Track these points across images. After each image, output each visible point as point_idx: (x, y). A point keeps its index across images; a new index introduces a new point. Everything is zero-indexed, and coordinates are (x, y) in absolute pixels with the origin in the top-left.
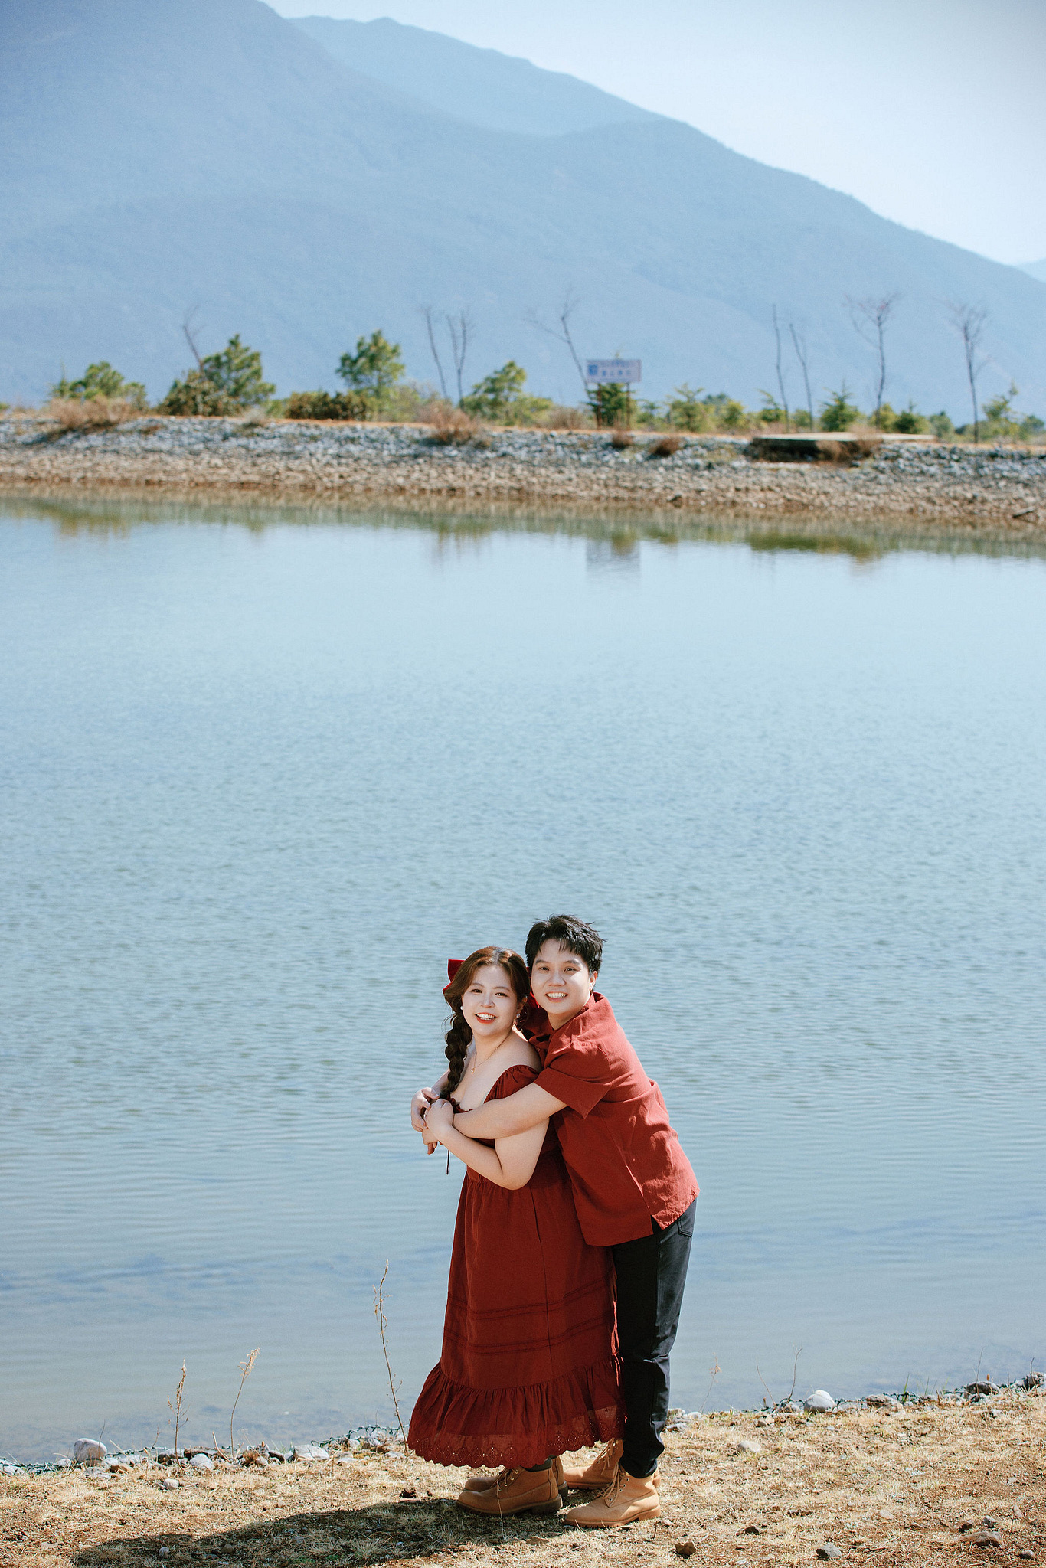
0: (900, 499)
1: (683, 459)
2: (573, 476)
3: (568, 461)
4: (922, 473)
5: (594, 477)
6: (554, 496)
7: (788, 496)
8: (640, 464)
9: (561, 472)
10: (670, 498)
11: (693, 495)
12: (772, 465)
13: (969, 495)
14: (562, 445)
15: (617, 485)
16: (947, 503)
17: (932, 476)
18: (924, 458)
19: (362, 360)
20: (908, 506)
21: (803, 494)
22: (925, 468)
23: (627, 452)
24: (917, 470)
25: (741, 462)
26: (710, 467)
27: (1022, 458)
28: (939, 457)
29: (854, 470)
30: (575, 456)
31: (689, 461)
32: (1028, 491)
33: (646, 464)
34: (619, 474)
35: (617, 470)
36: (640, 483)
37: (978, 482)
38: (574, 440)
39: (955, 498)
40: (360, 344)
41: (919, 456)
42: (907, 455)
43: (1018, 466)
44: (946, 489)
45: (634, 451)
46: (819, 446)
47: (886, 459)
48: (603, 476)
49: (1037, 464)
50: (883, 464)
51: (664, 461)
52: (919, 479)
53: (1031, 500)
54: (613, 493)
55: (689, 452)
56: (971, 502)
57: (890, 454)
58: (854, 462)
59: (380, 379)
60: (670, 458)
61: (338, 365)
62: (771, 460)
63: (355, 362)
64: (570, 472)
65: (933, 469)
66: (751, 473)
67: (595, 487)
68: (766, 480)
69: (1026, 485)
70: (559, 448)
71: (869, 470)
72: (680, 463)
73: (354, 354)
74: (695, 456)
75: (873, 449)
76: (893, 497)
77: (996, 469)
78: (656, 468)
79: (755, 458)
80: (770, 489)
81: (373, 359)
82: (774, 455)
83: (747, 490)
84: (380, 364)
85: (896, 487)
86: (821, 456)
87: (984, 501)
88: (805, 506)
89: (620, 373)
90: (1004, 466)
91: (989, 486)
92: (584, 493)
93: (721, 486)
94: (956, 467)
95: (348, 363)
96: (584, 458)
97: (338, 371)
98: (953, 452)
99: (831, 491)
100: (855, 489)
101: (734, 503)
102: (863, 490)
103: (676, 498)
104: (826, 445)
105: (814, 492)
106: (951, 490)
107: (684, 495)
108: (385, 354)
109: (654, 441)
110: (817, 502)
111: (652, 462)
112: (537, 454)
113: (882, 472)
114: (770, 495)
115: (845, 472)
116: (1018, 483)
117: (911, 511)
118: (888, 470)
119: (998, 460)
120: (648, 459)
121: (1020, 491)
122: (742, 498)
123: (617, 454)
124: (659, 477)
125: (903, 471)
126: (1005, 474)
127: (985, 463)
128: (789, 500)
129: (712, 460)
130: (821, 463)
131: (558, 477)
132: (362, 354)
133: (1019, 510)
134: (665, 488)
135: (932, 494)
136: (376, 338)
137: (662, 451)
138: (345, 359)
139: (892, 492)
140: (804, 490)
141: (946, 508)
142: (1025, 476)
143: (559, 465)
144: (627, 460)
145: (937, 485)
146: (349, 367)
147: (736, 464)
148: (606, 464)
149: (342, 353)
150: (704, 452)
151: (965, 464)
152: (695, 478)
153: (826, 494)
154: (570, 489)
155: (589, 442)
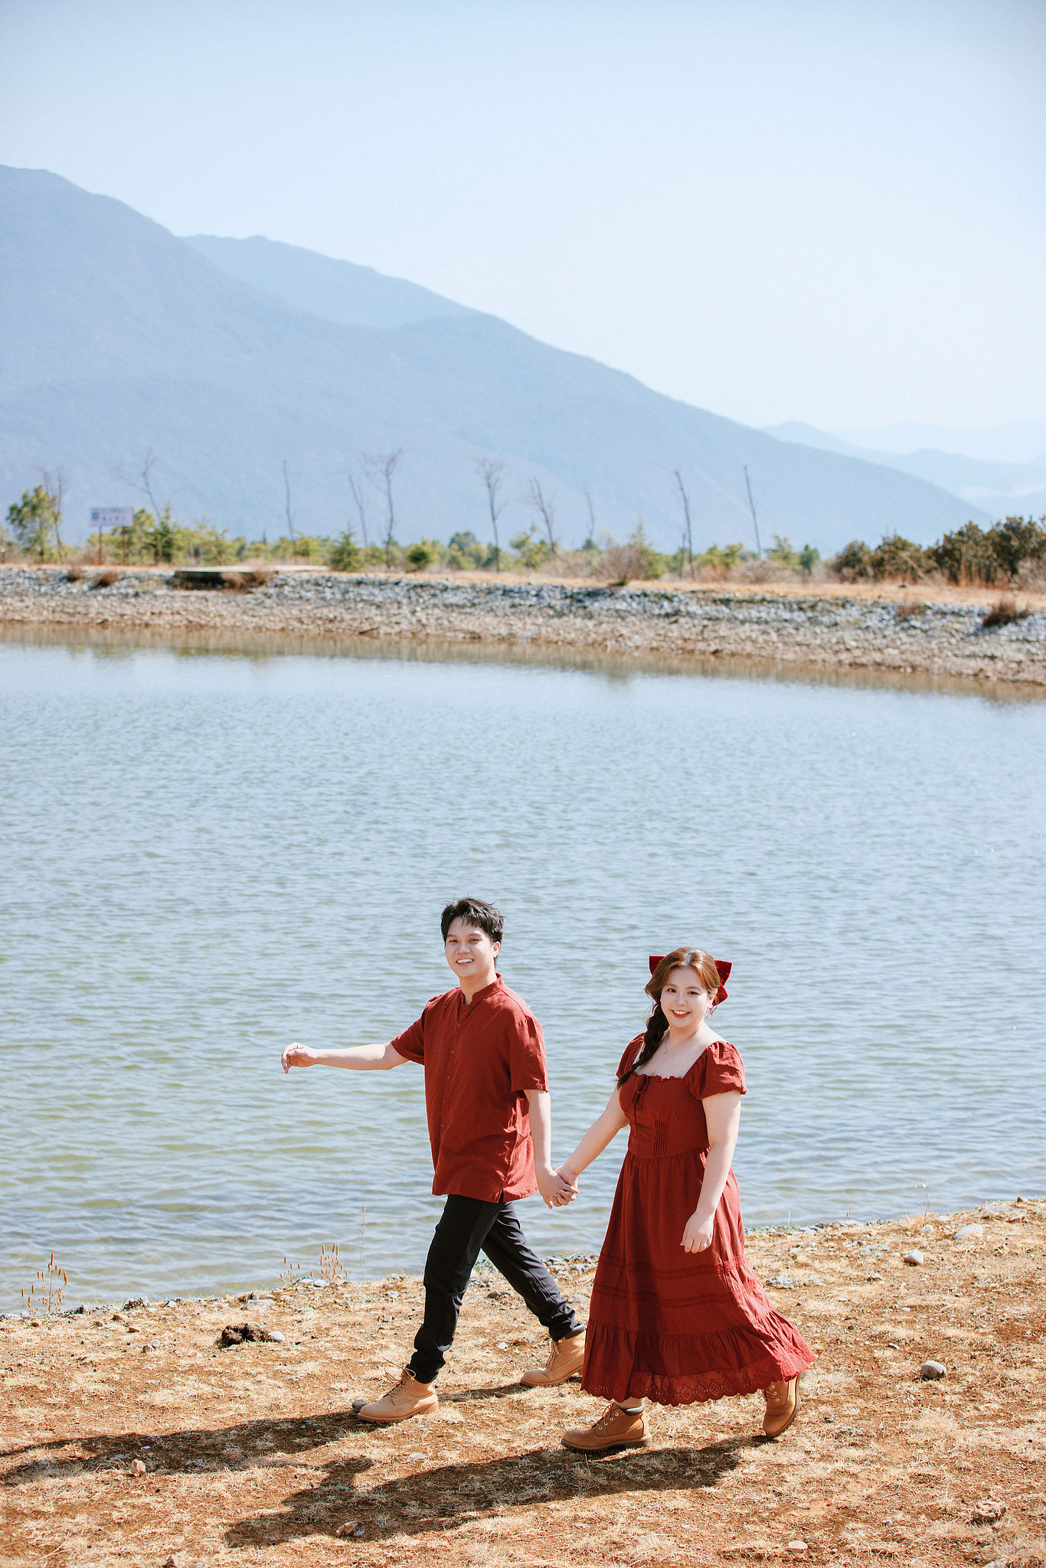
0: (277, 619)
1: (118, 588)
2: (30, 604)
3: (31, 590)
4: (301, 598)
5: (46, 604)
6: (12, 621)
7: (191, 618)
8: (84, 593)
9: (22, 601)
10: (99, 621)
11: (118, 618)
12: (187, 593)
13: (331, 616)
14: (30, 578)
15: (62, 612)
16: (313, 622)
17: (308, 600)
18: (305, 586)
19: (26, 510)
20: (280, 626)
21: (203, 617)
22: (303, 593)
23: (77, 583)
24: (297, 596)
25: (162, 591)
26: (136, 595)
27: (381, 584)
28: (317, 584)
29: (249, 596)
30: (37, 588)
31: (123, 591)
32: (378, 612)
33: (89, 594)
34: (66, 602)
35: (66, 598)
36: (80, 609)
37: (342, 605)
38: (40, 574)
39: (320, 618)
40: (25, 497)
41: (302, 583)
42: (292, 583)
43: (376, 591)
44: (315, 611)
45: (83, 583)
46: (224, 577)
47: (276, 586)
48: (53, 604)
49: (392, 589)
50: (272, 591)
51: (103, 591)
52: (296, 602)
53: (379, 619)
54: (58, 617)
55: (124, 583)
56: (331, 621)
57: (279, 582)
58: (250, 590)
59: (41, 524)
60: (109, 588)
61: (7, 513)
62: (187, 588)
63: (20, 511)
64: (29, 601)
65: (309, 595)
66: (168, 599)
67: (45, 613)
68: (177, 605)
69: (378, 607)
70: (27, 581)
71: (260, 595)
72: (115, 592)
73: (20, 504)
74: (128, 586)
75: (266, 580)
76: (272, 618)
77: (359, 594)
78: (95, 597)
79: (175, 587)
80: (178, 613)
81: (34, 508)
82: (190, 585)
83: (160, 613)
84: (39, 512)
85: (276, 611)
86: (227, 584)
87: (342, 620)
88: (202, 626)
89: (117, 518)
90: (364, 591)
91: (350, 608)
92: (35, 619)
93: (142, 611)
94: (328, 593)
95: (15, 512)
96: (43, 589)
97: (7, 518)
98: (328, 580)
99: (225, 613)
100: (245, 612)
101: (147, 625)
102: (250, 613)
103: (104, 622)
104: (230, 576)
105: (212, 615)
106: (318, 612)
107: (110, 619)
108: (46, 504)
109: (99, 574)
110: (212, 623)
111: (94, 592)
112: (9, 587)
113: (269, 597)
114: (177, 617)
115: (241, 598)
116: (372, 605)
117: (283, 629)
118: (274, 597)
119: (362, 586)
120: (91, 589)
121: (374, 611)
122: (156, 621)
123: (69, 585)
124: (96, 605)
125: (286, 596)
126: (365, 598)
127: (351, 589)
128: (191, 622)
129: (140, 590)
130: (226, 591)
131: (19, 604)
132: (26, 504)
133: (366, 627)
134: (99, 613)
135: (303, 616)
136: (37, 491)
137: (103, 583)
138: (13, 509)
139: (272, 614)
140: (204, 613)
141: (311, 627)
142: (379, 599)
143: (21, 595)
144: (75, 591)
145: (309, 607)
146: (16, 515)
147: (159, 592)
148: (58, 593)
149: (11, 503)
150: (136, 582)
151: (336, 590)
152: (124, 605)
153: (221, 616)
154: (25, 615)
155: (51, 575)
